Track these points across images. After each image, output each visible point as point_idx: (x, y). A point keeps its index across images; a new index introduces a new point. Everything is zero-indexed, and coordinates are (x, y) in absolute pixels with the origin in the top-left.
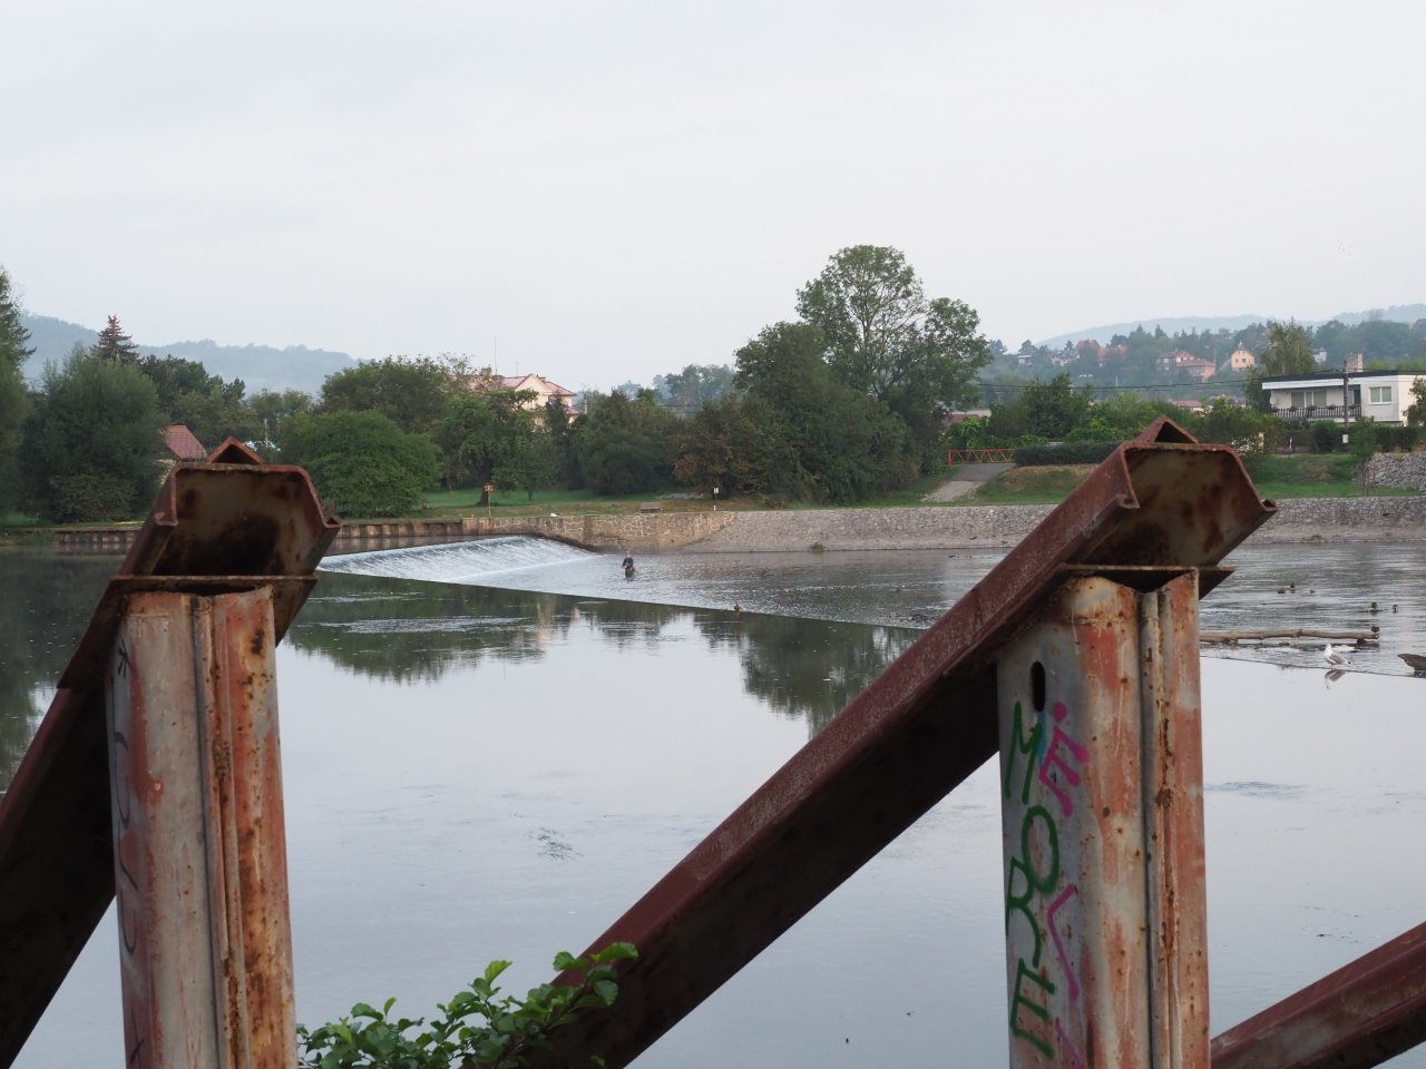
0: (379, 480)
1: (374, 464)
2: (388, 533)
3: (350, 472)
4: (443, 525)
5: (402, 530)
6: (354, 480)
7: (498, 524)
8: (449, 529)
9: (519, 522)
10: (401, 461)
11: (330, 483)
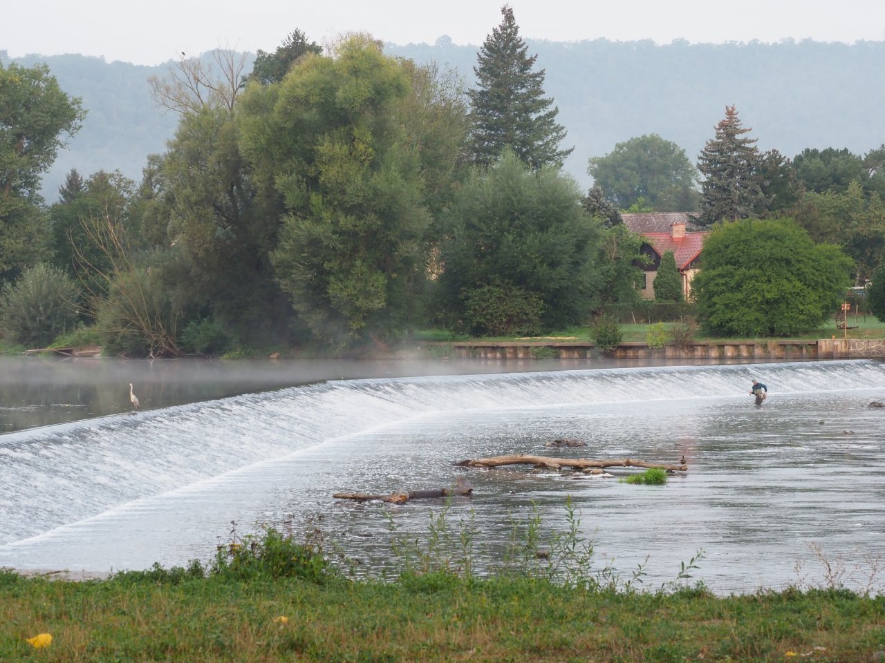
0: (768, 296)
1: (764, 279)
2: (745, 354)
3: (739, 286)
4: (800, 347)
5: (758, 351)
6: (740, 296)
7: (854, 347)
8: (804, 351)
9: (874, 345)
10: (798, 275)
11: (715, 299)
